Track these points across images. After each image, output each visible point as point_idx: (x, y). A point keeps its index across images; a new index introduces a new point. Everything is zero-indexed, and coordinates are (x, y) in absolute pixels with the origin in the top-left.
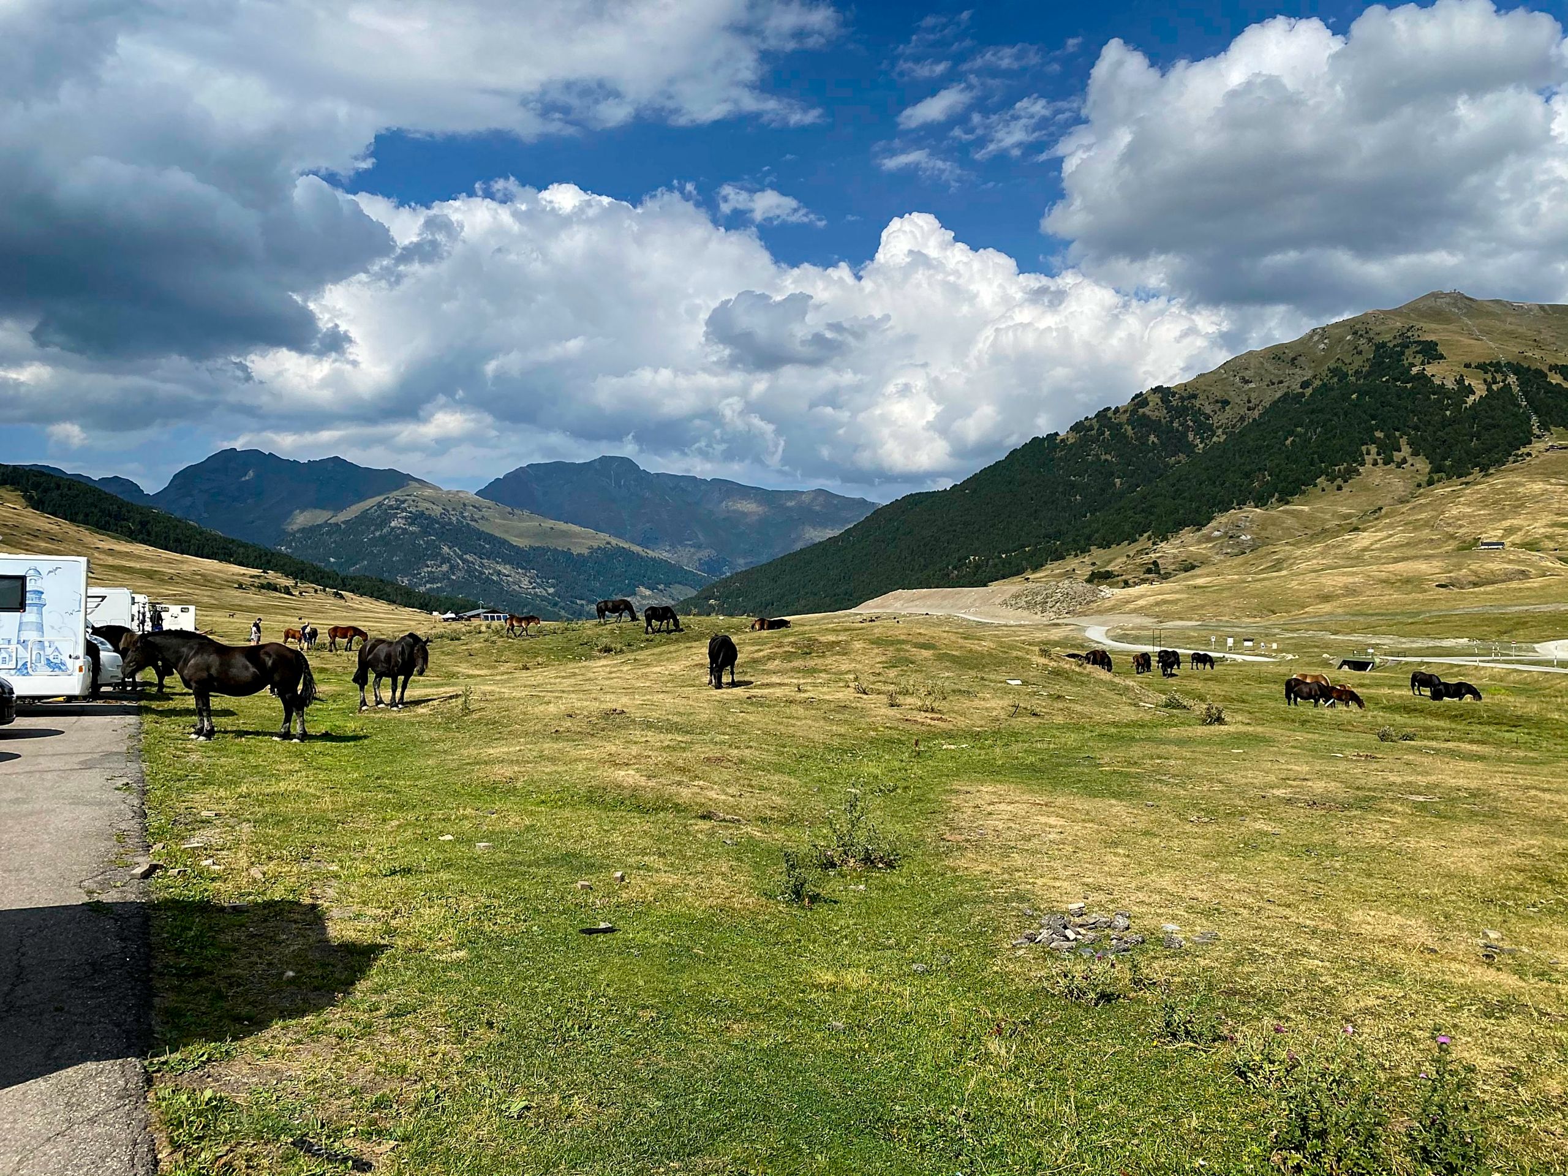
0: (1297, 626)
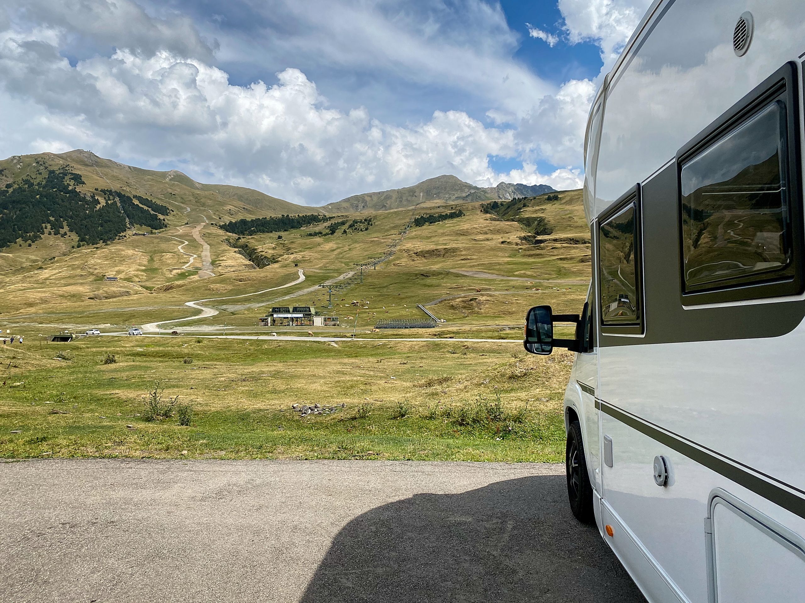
0: (17, 320)
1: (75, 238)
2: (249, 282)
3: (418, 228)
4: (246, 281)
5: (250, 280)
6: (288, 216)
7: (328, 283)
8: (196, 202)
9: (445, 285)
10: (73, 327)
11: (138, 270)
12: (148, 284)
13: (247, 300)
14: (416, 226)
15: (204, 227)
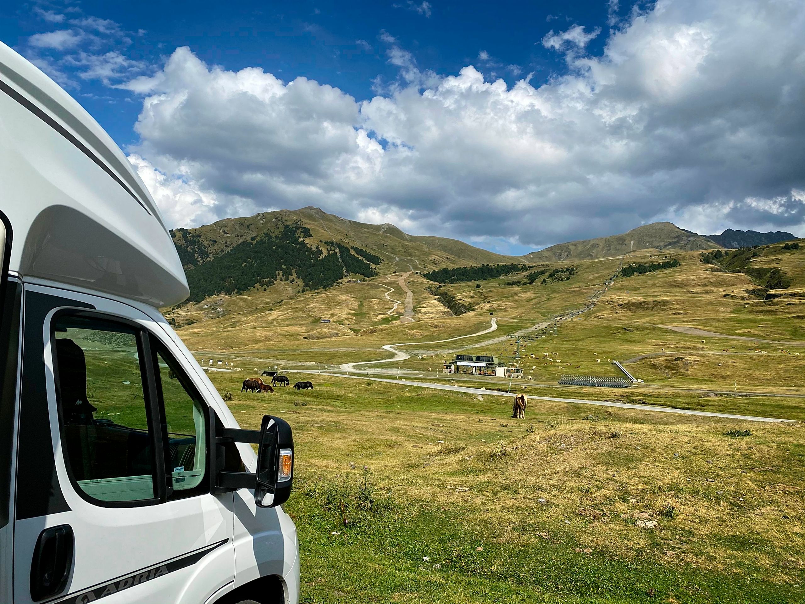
0: (243, 355)
1: (301, 283)
2: (443, 328)
3: (625, 278)
4: (441, 327)
5: (444, 327)
6: (488, 265)
8: (405, 252)
9: (650, 341)
10: (284, 363)
11: (349, 314)
12: (356, 327)
13: (439, 346)
14: (623, 276)
15: (410, 275)
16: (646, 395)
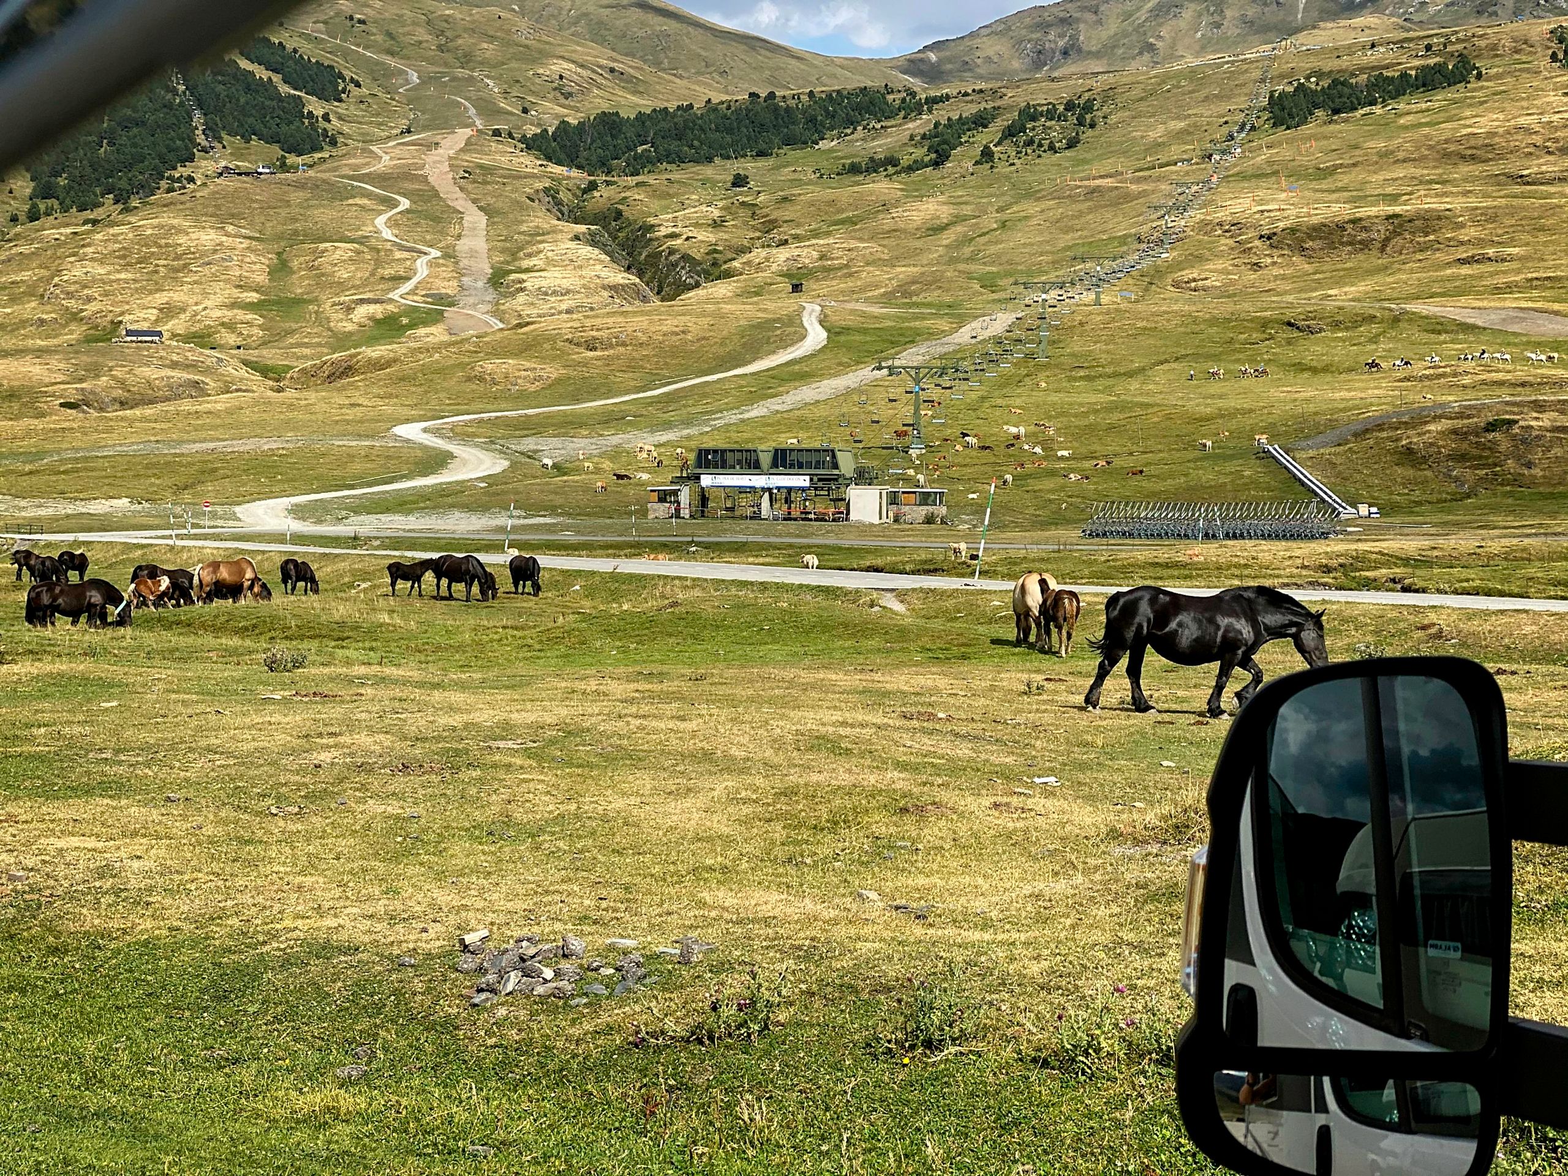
2: (621, 349)
3: (1282, 133)
4: (611, 346)
5: (624, 344)
6: (772, 95)
7: (911, 356)
8: (440, 48)
11: (233, 305)
12: (271, 356)
13: (612, 419)
14: (1275, 125)
15: (468, 142)
16: (1408, 559)
